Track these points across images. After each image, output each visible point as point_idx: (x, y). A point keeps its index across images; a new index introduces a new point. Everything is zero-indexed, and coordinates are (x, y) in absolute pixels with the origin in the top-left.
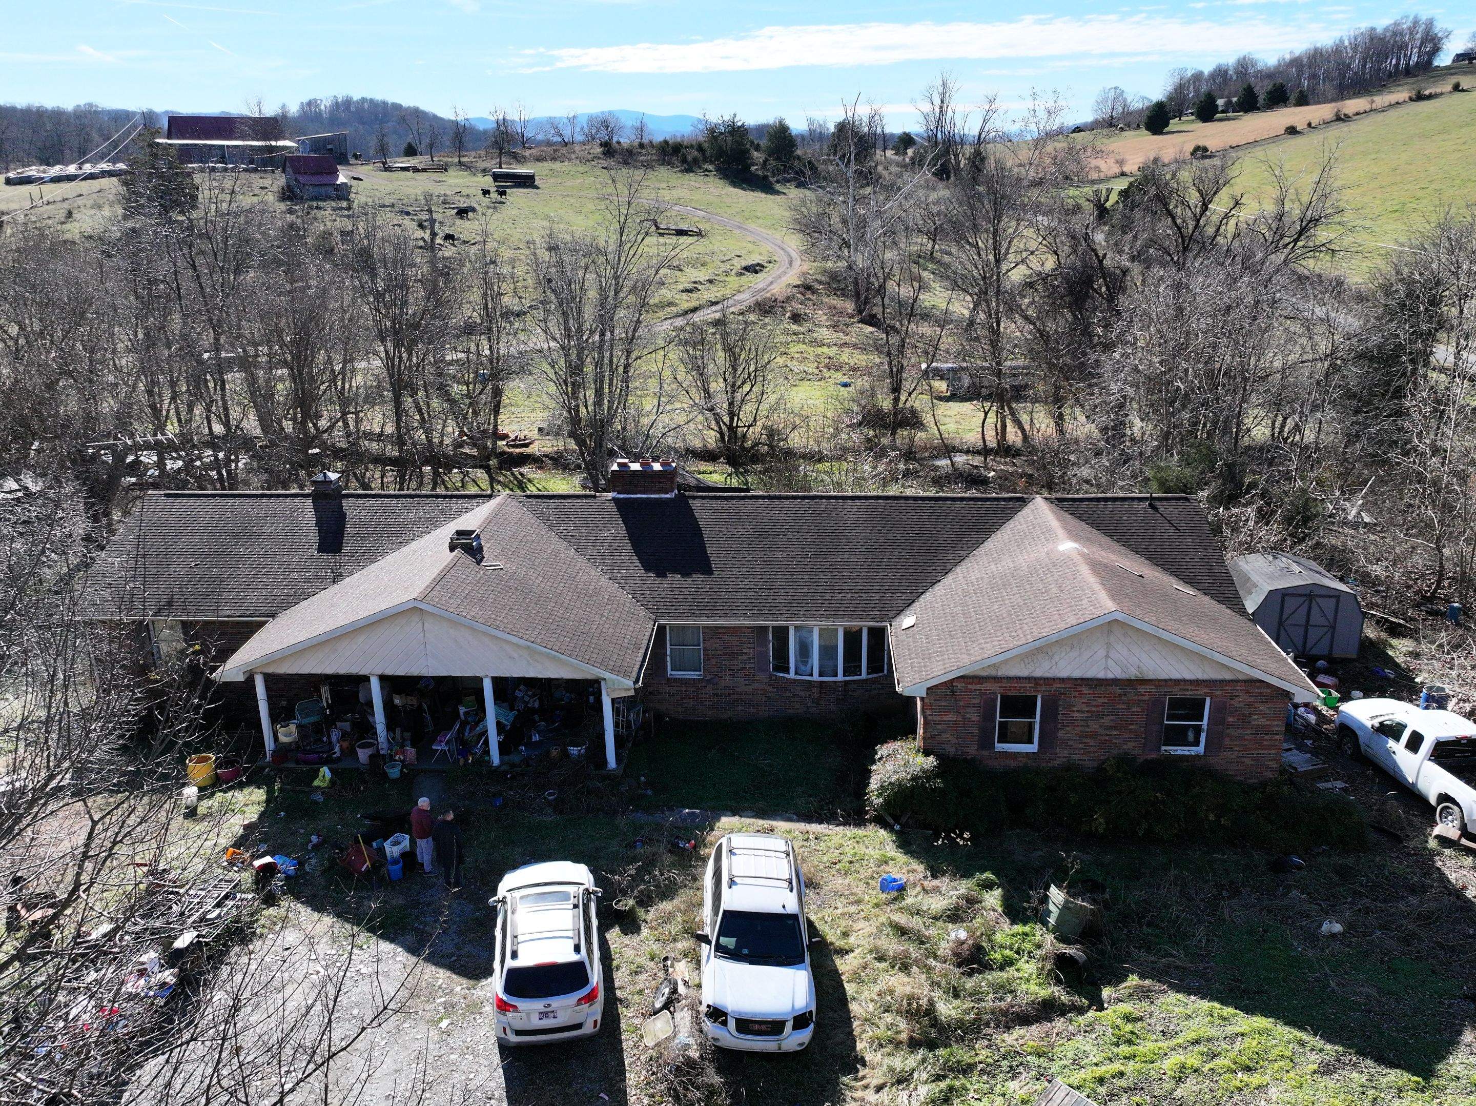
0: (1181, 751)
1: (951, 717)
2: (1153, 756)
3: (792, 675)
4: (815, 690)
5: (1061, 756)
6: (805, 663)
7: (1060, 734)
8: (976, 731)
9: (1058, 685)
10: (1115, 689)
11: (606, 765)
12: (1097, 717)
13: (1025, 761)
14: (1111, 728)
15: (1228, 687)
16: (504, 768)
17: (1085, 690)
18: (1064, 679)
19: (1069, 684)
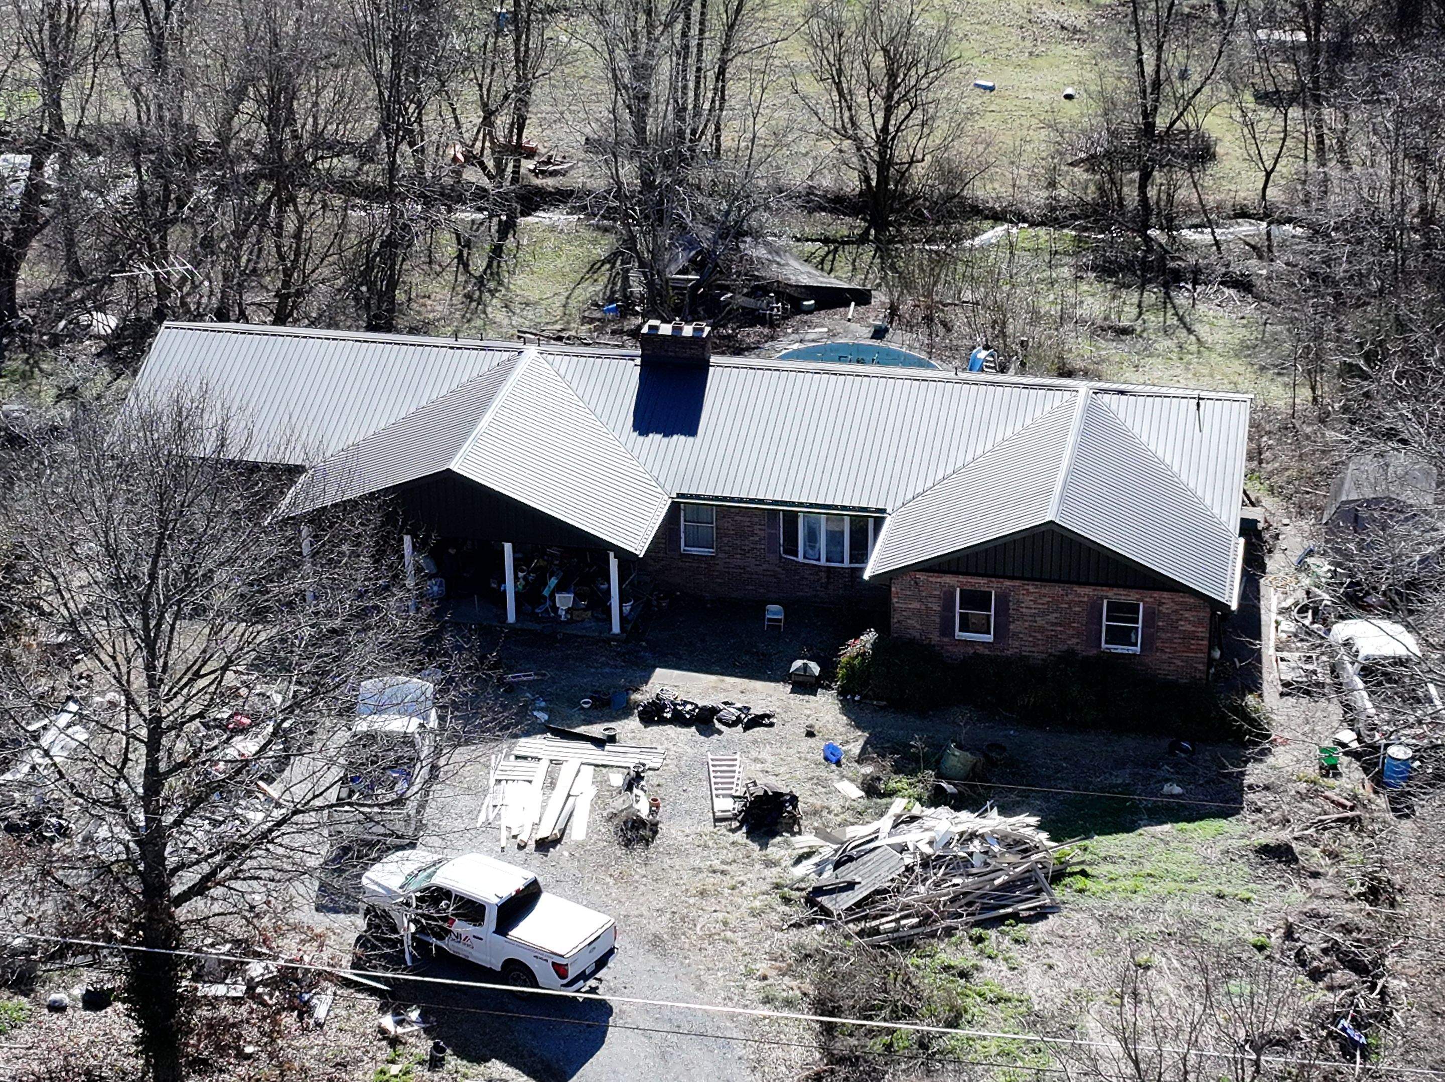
0: (1119, 649)
1: (915, 605)
2: (1093, 652)
3: (800, 559)
4: (816, 572)
5: (1013, 647)
6: (813, 548)
7: (1012, 627)
8: (938, 620)
9: (1008, 583)
10: (1058, 590)
11: (611, 629)
12: (1044, 614)
13: (981, 650)
14: (1056, 624)
15: (1156, 594)
16: (519, 626)
17: (1032, 589)
18: (1012, 578)
19: (1017, 583)
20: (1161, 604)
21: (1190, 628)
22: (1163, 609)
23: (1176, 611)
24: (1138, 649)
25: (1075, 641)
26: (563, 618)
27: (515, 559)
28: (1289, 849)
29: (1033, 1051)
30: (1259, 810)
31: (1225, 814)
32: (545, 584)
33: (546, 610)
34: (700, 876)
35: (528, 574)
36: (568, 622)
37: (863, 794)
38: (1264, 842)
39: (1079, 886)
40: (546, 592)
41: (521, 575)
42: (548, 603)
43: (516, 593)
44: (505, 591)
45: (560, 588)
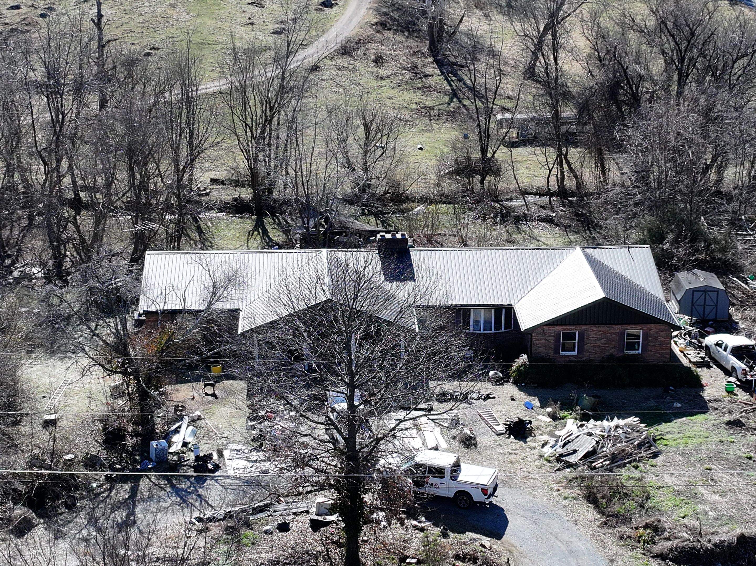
0: (632, 352)
1: (543, 341)
2: (621, 354)
3: (471, 331)
4: (482, 337)
5: (587, 356)
6: (477, 325)
7: (585, 347)
8: (553, 346)
9: (584, 327)
10: (605, 328)
12: (600, 339)
13: (572, 359)
14: (605, 344)
15: (648, 326)
17: (594, 329)
18: (586, 324)
19: (588, 327)
20: (651, 330)
21: (663, 339)
22: (652, 332)
23: (657, 333)
24: (640, 351)
25: (613, 350)
28: (740, 421)
29: (686, 503)
30: (716, 409)
31: (704, 413)
34: (506, 456)
37: (551, 420)
38: (728, 420)
39: (665, 443)
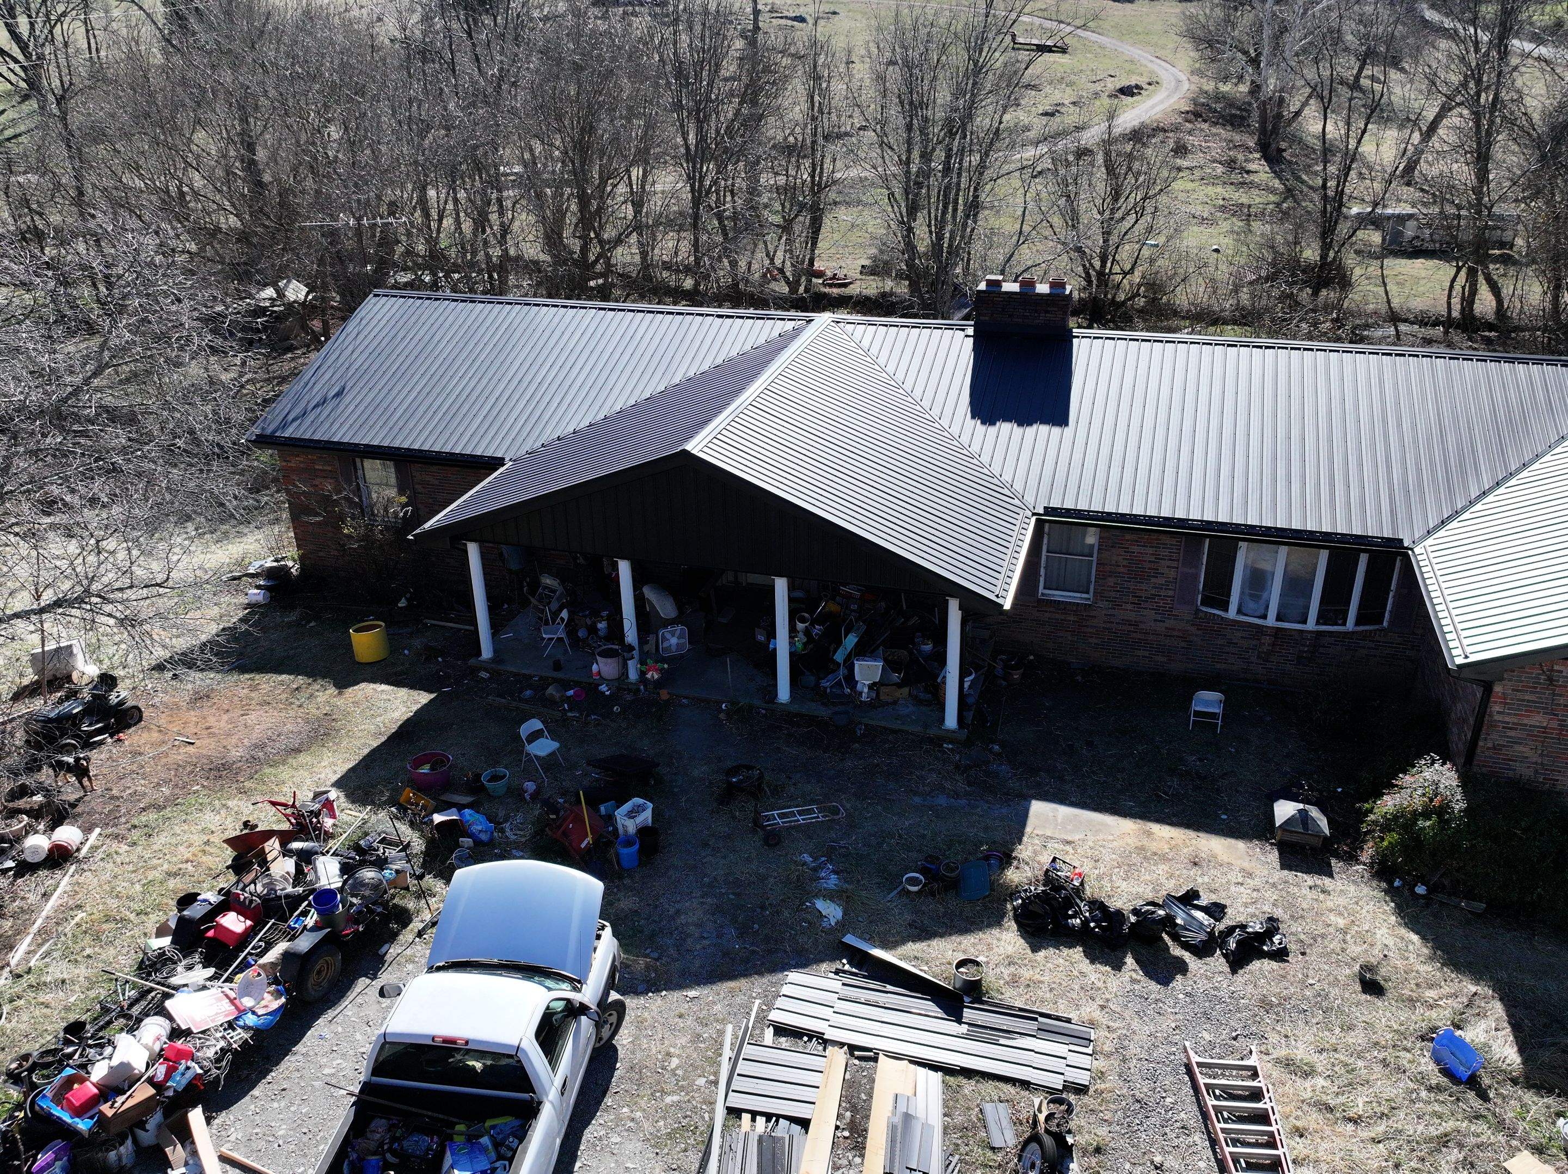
3: (1232, 613)
4: (1267, 640)
6: (1256, 598)
11: (942, 720)
16: (795, 708)
26: (864, 697)
27: (791, 600)
32: (839, 643)
33: (839, 684)
35: (812, 624)
36: (873, 705)
40: (839, 657)
41: (800, 626)
42: (842, 672)
43: (792, 655)
44: (775, 649)
45: (862, 650)
